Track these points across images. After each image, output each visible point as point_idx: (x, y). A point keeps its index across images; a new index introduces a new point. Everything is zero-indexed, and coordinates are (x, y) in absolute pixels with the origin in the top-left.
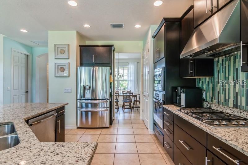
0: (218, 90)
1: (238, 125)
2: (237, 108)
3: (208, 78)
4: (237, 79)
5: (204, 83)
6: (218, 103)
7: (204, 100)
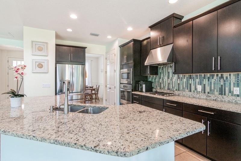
0: (160, 82)
1: (169, 96)
2: (169, 90)
3: (155, 76)
4: (169, 76)
5: (152, 78)
6: (160, 89)
7: (153, 88)
